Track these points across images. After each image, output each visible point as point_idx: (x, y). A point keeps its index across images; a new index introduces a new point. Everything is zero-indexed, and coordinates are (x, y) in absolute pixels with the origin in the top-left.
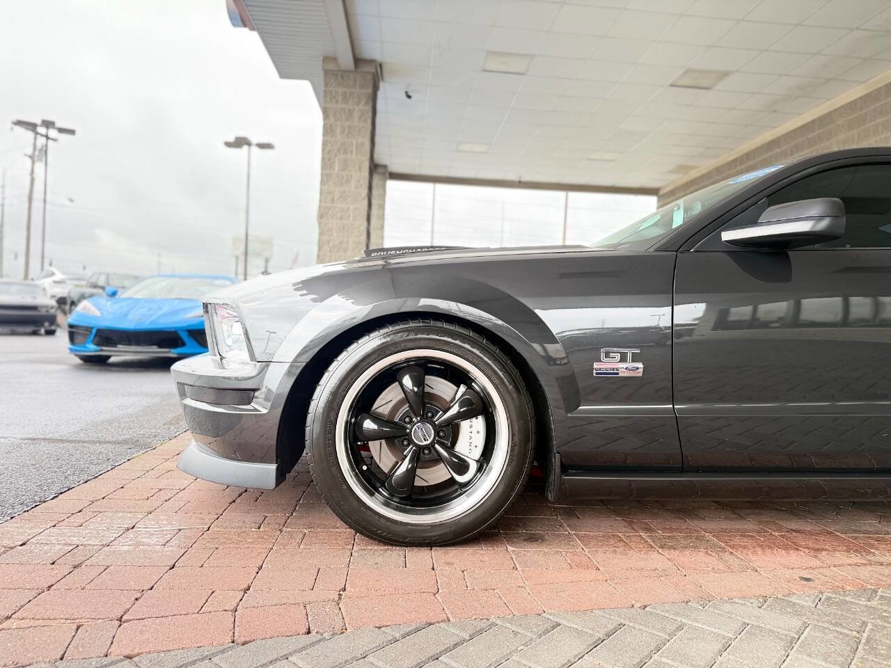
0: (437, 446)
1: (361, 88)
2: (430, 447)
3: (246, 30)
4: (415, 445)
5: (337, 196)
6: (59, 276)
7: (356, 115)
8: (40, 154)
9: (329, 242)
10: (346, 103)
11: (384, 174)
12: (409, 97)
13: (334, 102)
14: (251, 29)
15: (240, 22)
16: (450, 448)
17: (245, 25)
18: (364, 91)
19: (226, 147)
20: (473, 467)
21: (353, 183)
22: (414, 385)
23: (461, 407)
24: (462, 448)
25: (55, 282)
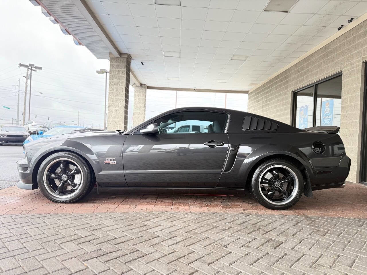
0: (68, 181)
1: (123, 63)
2: (67, 181)
3: (82, 46)
4: (63, 181)
5: (114, 100)
6: (34, 123)
7: (121, 72)
8: (29, 77)
9: (111, 116)
10: (118, 68)
11: (144, 87)
12: (143, 64)
13: (113, 68)
14: (83, 46)
15: (78, 44)
16: (72, 181)
17: (80, 44)
18: (124, 64)
19: (97, 73)
20: (78, 185)
21: (120, 96)
22: (63, 167)
23: (75, 171)
24: (75, 181)
25: (33, 125)
